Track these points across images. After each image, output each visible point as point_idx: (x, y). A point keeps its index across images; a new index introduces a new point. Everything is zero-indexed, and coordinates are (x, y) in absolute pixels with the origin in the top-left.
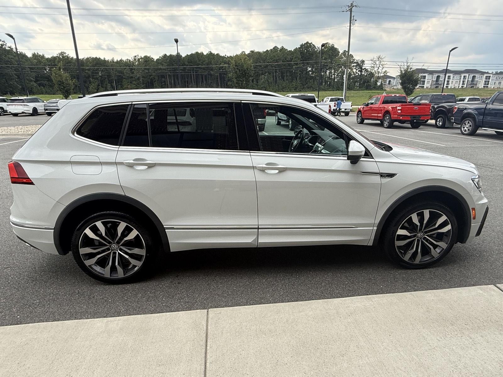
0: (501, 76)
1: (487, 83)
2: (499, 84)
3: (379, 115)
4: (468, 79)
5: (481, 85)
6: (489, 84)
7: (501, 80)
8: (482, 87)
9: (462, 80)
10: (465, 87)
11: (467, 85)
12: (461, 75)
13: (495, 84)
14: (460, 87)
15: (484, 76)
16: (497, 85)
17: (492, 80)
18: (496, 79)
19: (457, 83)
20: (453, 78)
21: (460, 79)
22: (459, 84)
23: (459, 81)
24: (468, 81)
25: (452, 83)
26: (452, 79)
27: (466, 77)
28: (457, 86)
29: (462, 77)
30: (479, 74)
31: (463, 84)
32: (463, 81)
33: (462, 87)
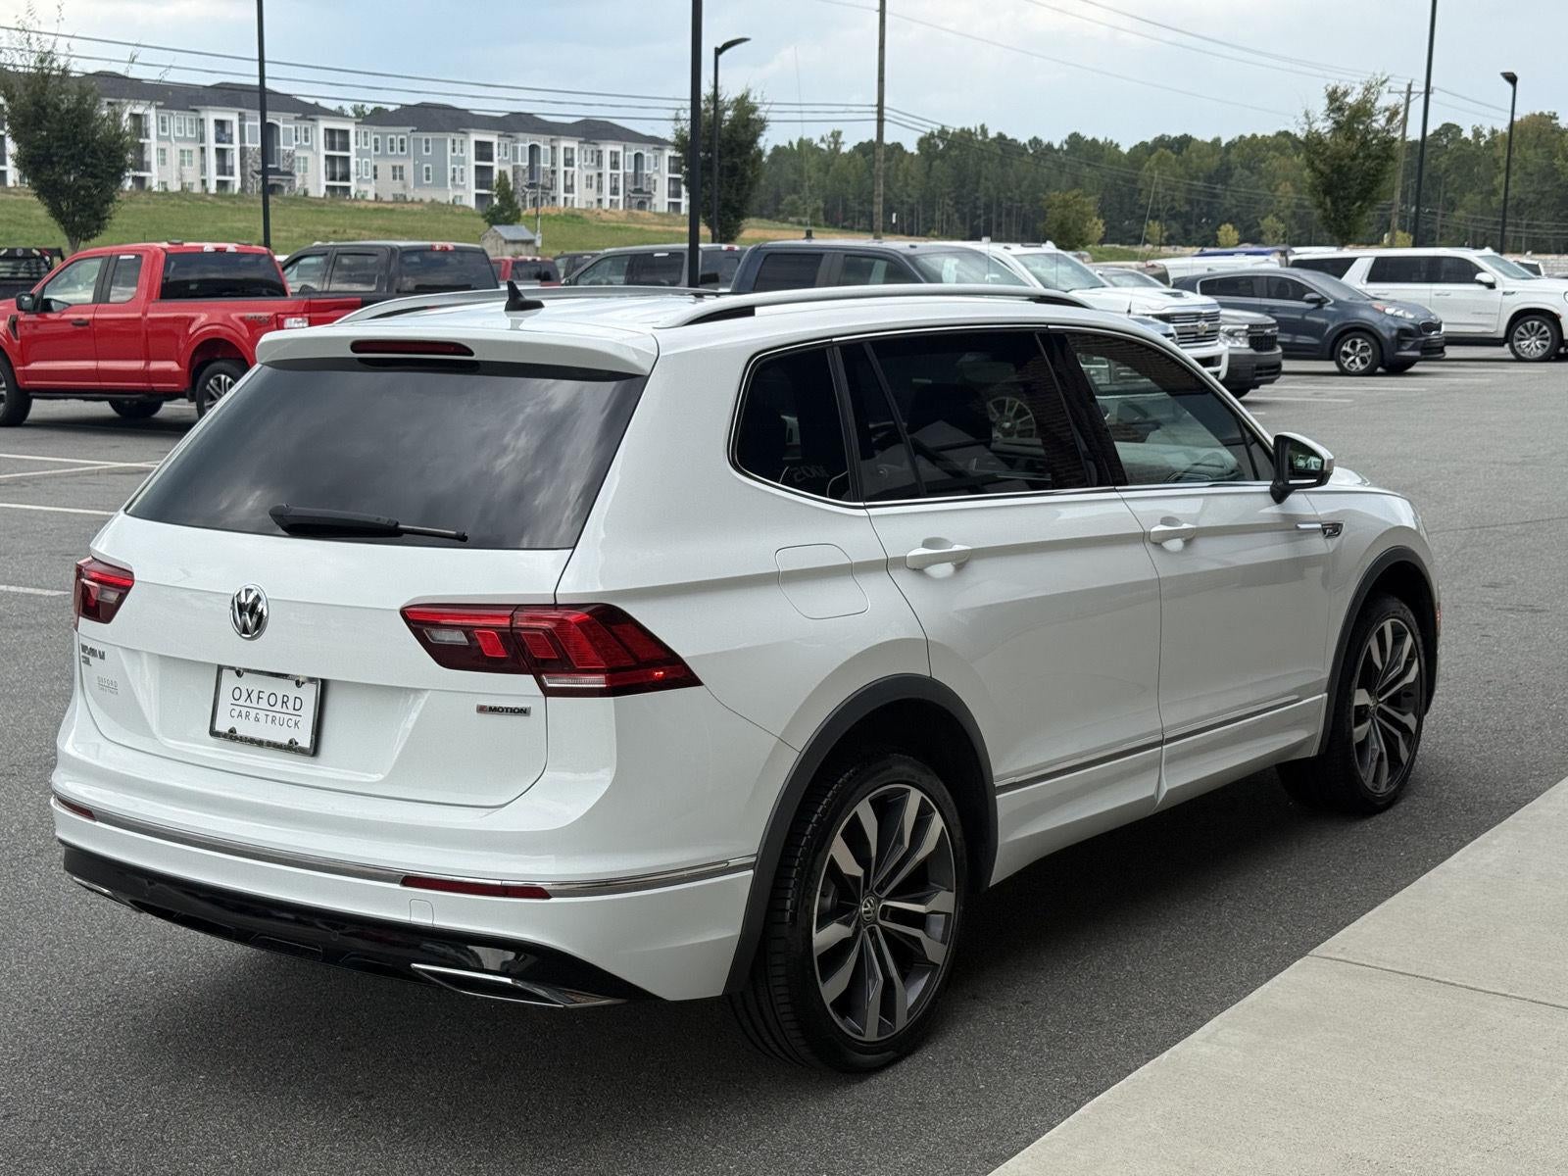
0: (397, 134)
1: (338, 168)
2: (394, 178)
3: (155, 365)
4: (242, 140)
5: (314, 180)
6: (353, 178)
7: (397, 156)
8: (323, 191)
9: (211, 145)
10: (238, 185)
11: (243, 175)
12: (203, 115)
13: (375, 177)
14: (213, 188)
15: (316, 127)
16: (390, 189)
17: (359, 153)
18: (376, 149)
19: (191, 163)
20: (164, 129)
21: (202, 139)
22: (203, 168)
23: (195, 147)
24: (243, 151)
25: (163, 162)
26: (159, 137)
27: (228, 131)
28: (192, 176)
29: (211, 130)
30: (293, 116)
31: (223, 169)
32: (221, 153)
33: (222, 184)
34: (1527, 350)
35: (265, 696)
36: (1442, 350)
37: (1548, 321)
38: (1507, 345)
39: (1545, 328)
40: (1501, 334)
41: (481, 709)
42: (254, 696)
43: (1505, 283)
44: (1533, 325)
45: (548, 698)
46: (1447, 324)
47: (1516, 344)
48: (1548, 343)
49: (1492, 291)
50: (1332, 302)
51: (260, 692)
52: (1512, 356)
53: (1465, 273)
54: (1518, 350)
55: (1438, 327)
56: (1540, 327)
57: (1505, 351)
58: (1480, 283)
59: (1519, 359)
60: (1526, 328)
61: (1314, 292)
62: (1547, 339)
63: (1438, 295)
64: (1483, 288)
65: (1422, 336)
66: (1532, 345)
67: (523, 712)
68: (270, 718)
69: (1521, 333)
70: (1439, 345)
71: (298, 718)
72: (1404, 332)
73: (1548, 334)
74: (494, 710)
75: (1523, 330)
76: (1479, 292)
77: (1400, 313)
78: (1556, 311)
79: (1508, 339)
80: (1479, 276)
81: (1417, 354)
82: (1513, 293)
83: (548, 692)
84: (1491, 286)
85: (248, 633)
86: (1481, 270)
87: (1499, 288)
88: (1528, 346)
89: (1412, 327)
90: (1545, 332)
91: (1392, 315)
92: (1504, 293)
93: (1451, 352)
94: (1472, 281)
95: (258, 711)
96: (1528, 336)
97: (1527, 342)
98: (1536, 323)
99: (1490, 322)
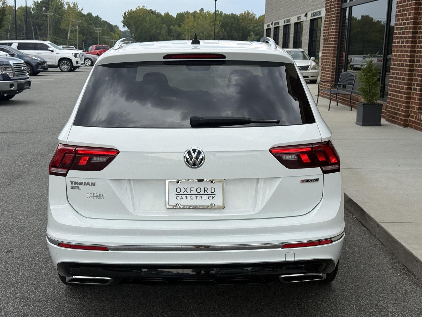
34: (64, 69)
35: (195, 189)
36: (47, 69)
37: (69, 61)
38: (58, 68)
39: (68, 63)
40: (57, 64)
41: (303, 181)
42: (189, 190)
43: (56, 51)
44: (65, 62)
45: (324, 175)
46: (48, 62)
47: (61, 67)
48: (69, 67)
49: (52, 53)
50: (17, 55)
51: (191, 188)
52: (60, 70)
53: (45, 48)
54: (62, 69)
55: (46, 63)
56: (67, 63)
57: (58, 69)
58: (50, 50)
59: (62, 71)
60: (63, 63)
61: (11, 52)
62: (69, 66)
63: (38, 54)
64: (50, 52)
65: (43, 65)
66: (65, 67)
67: (317, 180)
68: (198, 198)
69: (62, 64)
70: (47, 67)
71: (214, 196)
72: (38, 63)
73: (69, 65)
74: (307, 181)
75: (62, 63)
76: (50, 53)
77: (36, 58)
78: (71, 58)
79: (59, 65)
80: (49, 49)
81: (42, 70)
82: (59, 53)
83: (325, 172)
84: (52, 51)
85: (196, 166)
86: (49, 47)
87: (55, 52)
88: (64, 68)
89: (40, 62)
90: (68, 64)
91: (34, 59)
92: (56, 53)
93: (50, 69)
94: (48, 50)
95: (191, 195)
96: (64, 65)
97: (64, 67)
98: (66, 61)
99: (53, 61)
